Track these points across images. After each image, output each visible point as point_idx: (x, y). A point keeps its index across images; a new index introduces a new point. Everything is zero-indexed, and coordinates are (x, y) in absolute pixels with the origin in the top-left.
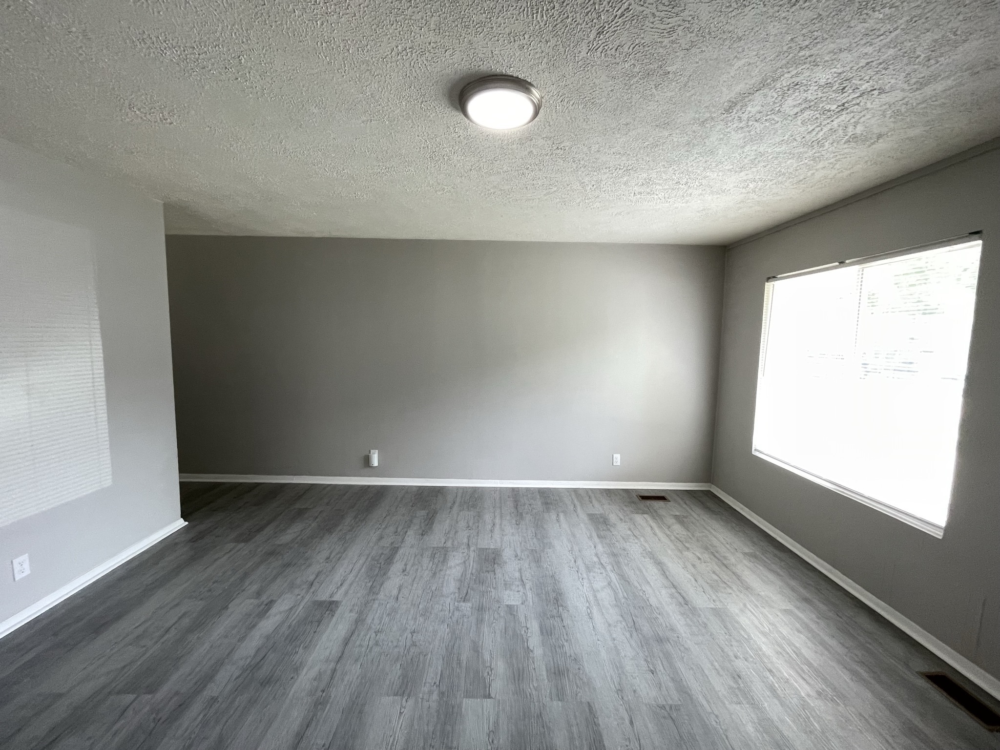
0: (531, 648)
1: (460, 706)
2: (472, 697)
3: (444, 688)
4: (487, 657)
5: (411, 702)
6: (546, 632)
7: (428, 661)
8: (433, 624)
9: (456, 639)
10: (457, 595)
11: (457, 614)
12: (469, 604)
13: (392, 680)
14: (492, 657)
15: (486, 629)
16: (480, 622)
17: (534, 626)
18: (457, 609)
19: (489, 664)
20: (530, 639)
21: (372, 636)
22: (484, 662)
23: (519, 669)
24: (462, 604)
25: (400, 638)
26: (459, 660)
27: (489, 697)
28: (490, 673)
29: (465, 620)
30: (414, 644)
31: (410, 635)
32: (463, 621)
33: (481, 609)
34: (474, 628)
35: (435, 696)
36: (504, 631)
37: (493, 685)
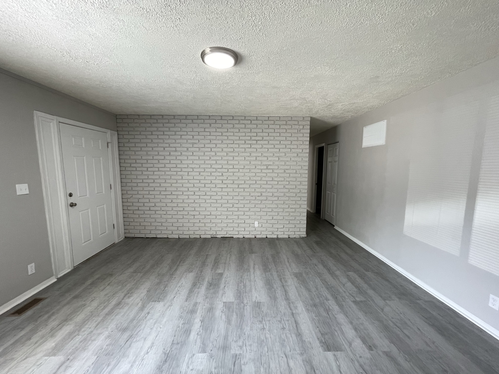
0: (200, 322)
1: (235, 300)
2: (230, 302)
3: (242, 305)
4: (224, 317)
5: (254, 300)
6: (188, 332)
7: (251, 314)
8: (254, 335)
9: (239, 326)
10: (242, 362)
11: (240, 343)
12: (233, 352)
13: (264, 307)
14: (221, 317)
15: (223, 332)
16: (226, 338)
17: (193, 336)
18: (241, 347)
19: (223, 314)
20: (199, 327)
21: (285, 325)
22: (225, 315)
23: (210, 312)
24: (238, 352)
25: (269, 325)
26: (237, 315)
27: (224, 303)
28: (223, 310)
29: (235, 338)
30: (261, 322)
31: (265, 327)
32: (236, 338)
33: (225, 348)
34: (230, 333)
35: (245, 302)
36: (212, 332)
37: (222, 306)
